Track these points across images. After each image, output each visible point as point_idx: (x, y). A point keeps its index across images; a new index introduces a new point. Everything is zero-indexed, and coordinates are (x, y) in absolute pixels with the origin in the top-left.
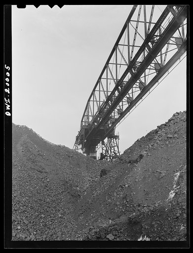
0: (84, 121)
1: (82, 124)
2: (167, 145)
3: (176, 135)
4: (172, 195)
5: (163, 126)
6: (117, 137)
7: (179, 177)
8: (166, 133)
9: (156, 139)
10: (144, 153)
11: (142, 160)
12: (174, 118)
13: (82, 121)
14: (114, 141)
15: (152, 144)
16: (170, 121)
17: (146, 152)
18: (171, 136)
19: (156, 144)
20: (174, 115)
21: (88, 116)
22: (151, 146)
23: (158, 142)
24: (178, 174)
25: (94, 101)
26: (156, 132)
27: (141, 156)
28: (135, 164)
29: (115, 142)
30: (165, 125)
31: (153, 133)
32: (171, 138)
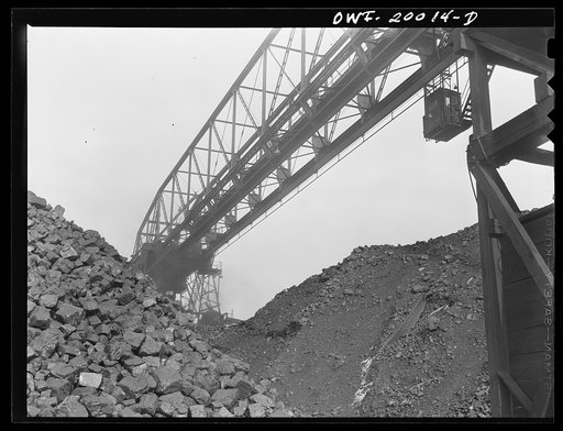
0: (144, 231)
1: (139, 239)
2: (344, 308)
3: (360, 291)
4: (360, 396)
5: (335, 270)
6: (216, 272)
7: (372, 366)
8: (341, 286)
9: (323, 294)
10: (302, 320)
11: (299, 333)
12: (354, 257)
13: (140, 233)
14: (209, 279)
15: (317, 304)
16: (346, 261)
17: (306, 319)
18: (351, 292)
19: (323, 305)
20: (354, 252)
21: (156, 222)
22: (314, 309)
23: (328, 300)
24: (369, 362)
25: (173, 192)
26: (320, 280)
27: (295, 326)
29: (211, 283)
30: (338, 269)
31: (315, 281)
32: (350, 295)
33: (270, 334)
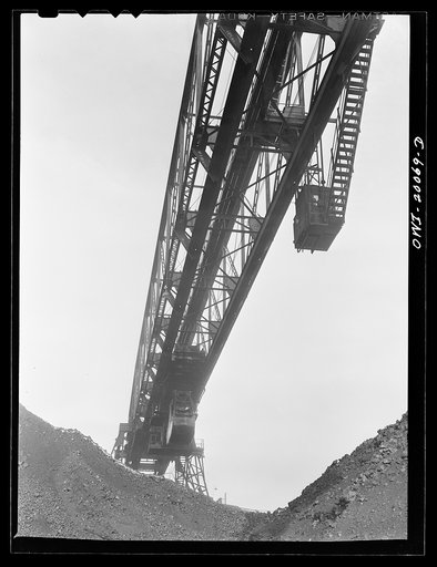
2: (403, 475)
5: (392, 430)
8: (398, 447)
9: (377, 460)
10: (350, 495)
11: (345, 512)
15: (367, 473)
16: (406, 417)
17: (354, 493)
19: (376, 474)
22: (364, 479)
23: (382, 467)
26: (375, 444)
27: (343, 503)
28: (330, 523)
30: (396, 428)
31: (370, 447)
33: (316, 517)
